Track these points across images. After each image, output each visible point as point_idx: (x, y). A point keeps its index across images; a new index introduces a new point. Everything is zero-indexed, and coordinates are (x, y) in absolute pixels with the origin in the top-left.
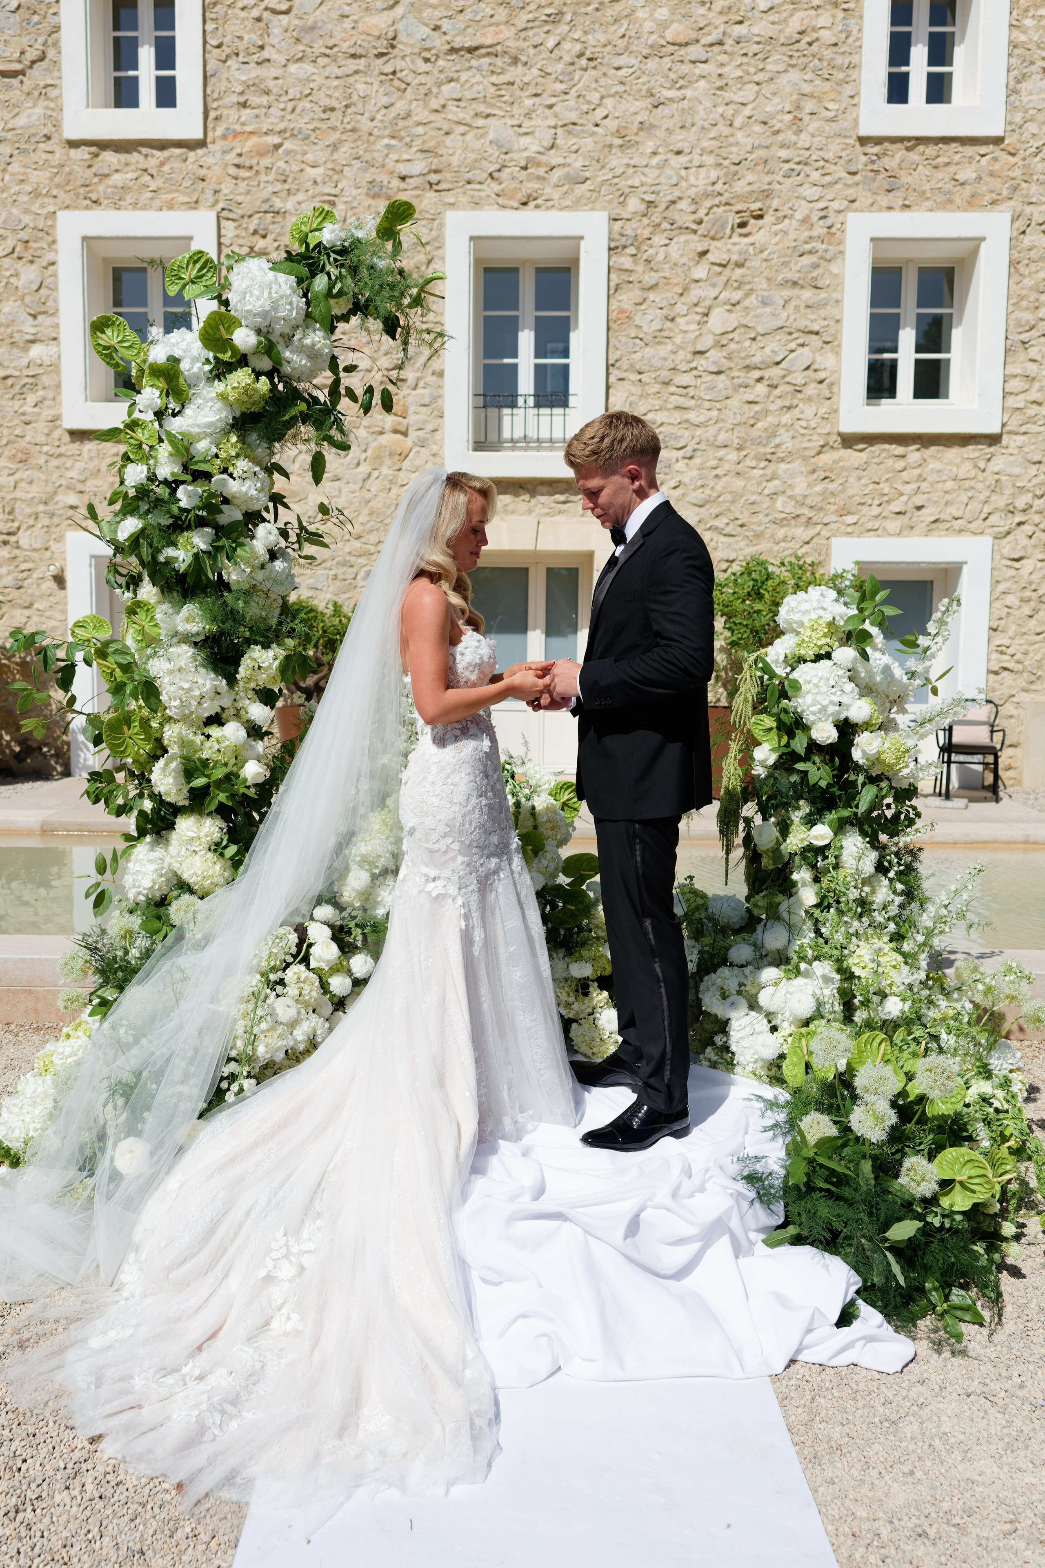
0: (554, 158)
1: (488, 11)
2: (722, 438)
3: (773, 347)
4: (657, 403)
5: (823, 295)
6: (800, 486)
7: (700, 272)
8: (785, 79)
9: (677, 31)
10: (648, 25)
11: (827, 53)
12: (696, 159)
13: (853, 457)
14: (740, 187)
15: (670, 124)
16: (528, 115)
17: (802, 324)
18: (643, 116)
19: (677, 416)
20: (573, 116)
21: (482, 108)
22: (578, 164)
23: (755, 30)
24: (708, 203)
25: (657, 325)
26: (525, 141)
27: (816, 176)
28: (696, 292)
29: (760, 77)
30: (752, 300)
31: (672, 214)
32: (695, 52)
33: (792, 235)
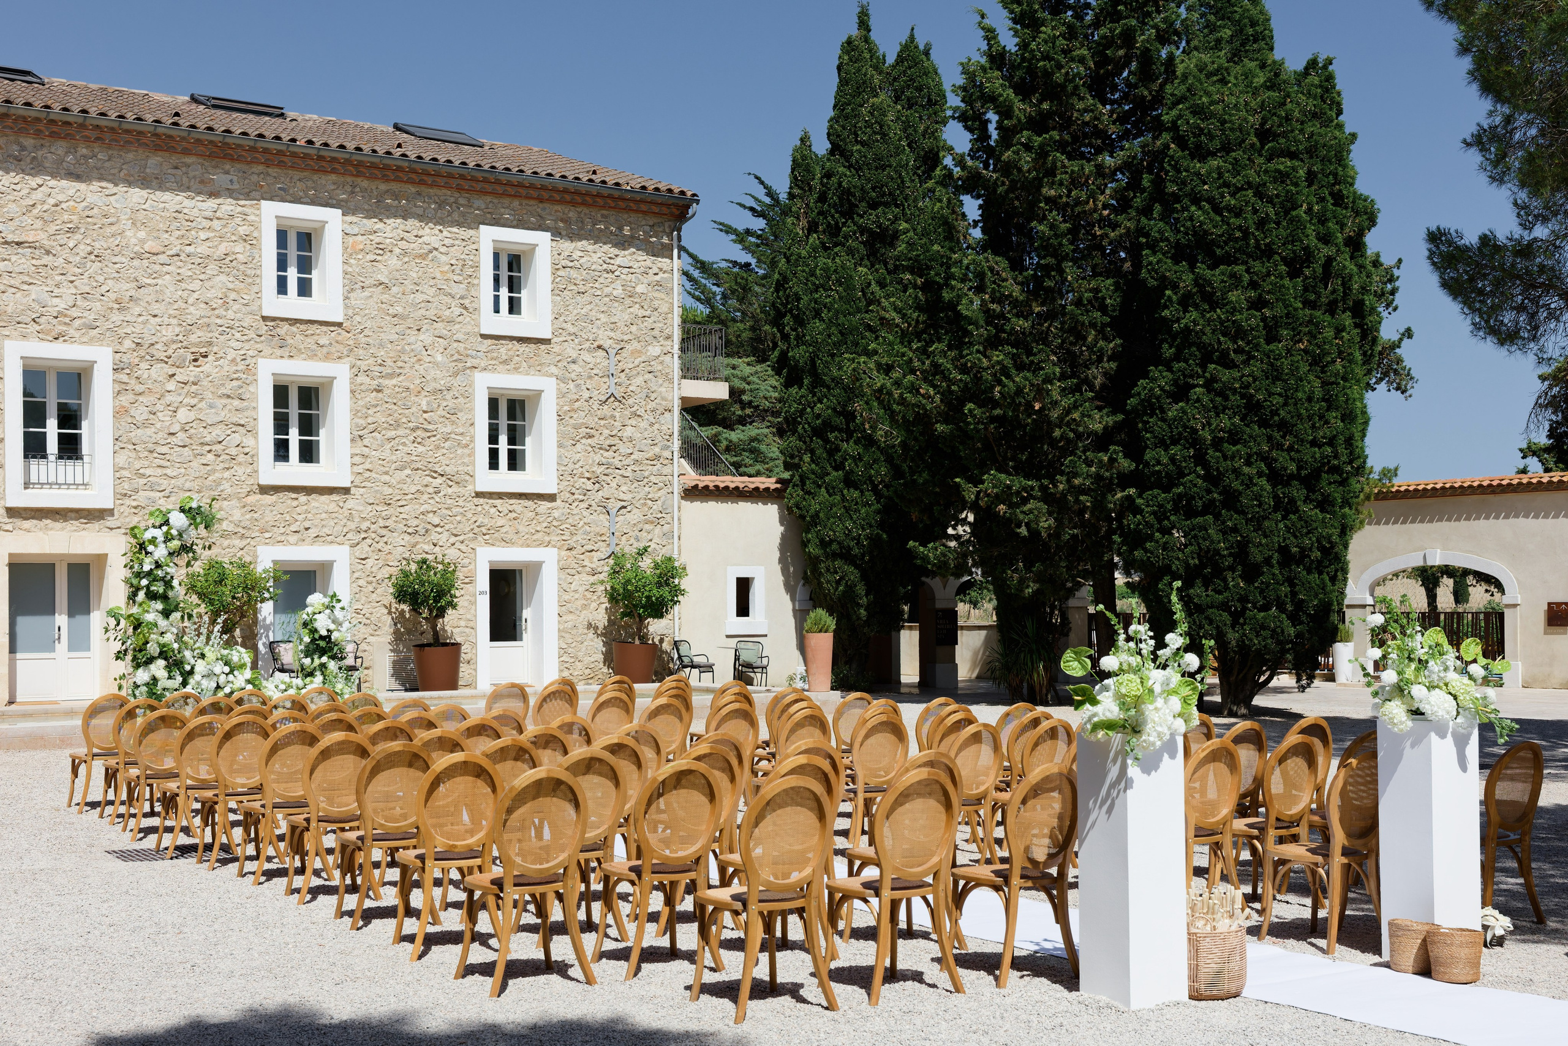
0: (74, 313)
1: (30, 221)
2: (188, 485)
3: (218, 432)
4: (146, 463)
5: (245, 404)
6: (237, 515)
7: (171, 385)
8: (218, 279)
9: (150, 246)
10: (133, 241)
11: (242, 267)
12: (166, 320)
13: (268, 499)
14: (193, 338)
15: (149, 299)
16: (57, 286)
17: (235, 420)
18: (132, 293)
19: (160, 471)
20: (87, 289)
21: (26, 279)
22: (92, 317)
23: (199, 250)
24: (174, 346)
25: (145, 416)
26: (56, 301)
27: (238, 335)
28: (169, 398)
29: (202, 277)
30: (202, 405)
31: (152, 351)
32: (162, 258)
33: (226, 368)
